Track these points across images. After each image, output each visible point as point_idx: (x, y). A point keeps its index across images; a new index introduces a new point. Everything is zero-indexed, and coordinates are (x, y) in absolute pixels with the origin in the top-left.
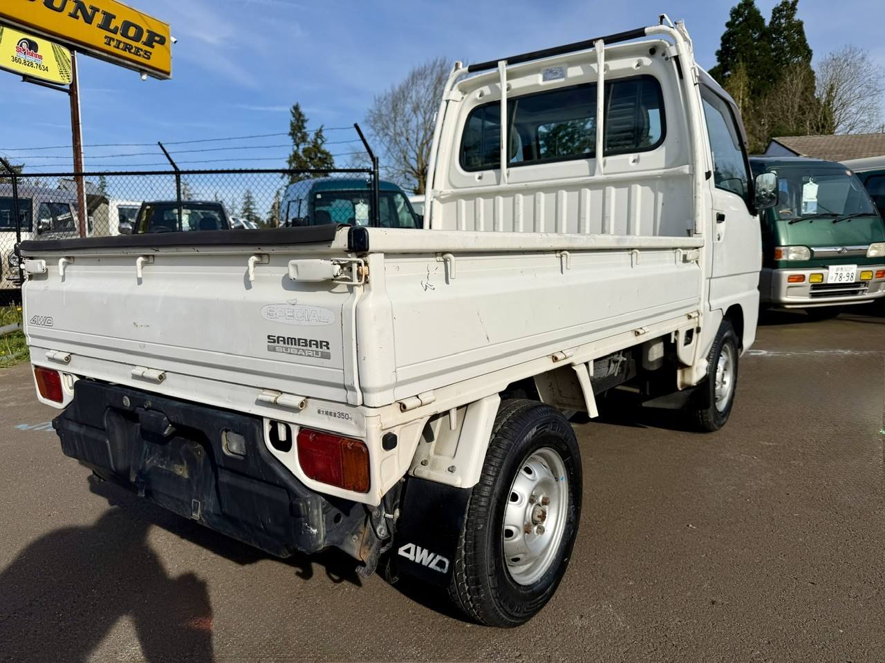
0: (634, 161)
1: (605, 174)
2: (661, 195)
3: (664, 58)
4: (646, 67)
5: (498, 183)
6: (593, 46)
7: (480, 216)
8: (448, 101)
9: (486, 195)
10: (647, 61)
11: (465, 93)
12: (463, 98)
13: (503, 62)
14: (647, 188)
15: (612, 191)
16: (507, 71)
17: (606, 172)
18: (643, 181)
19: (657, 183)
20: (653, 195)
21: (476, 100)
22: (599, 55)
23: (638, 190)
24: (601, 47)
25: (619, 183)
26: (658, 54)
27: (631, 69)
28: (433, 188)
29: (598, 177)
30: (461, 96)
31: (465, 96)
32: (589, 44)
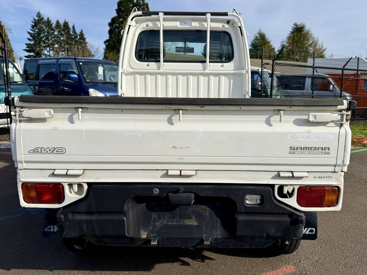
0: (221, 66)
1: (210, 70)
2: (232, 81)
3: (233, 26)
4: (226, 28)
5: (159, 69)
6: (205, 15)
7: (148, 83)
8: (130, 26)
9: (151, 74)
10: (226, 26)
11: (137, 23)
12: (136, 25)
13: (162, 13)
14: (226, 78)
15: (212, 78)
16: (163, 17)
17: (210, 69)
18: (225, 75)
19: (230, 76)
20: (228, 80)
21: (144, 28)
22: (208, 19)
23: (223, 78)
24: (209, 16)
25: (215, 75)
26: (230, 23)
27: (219, 28)
28: (122, 68)
29: (207, 71)
30: (135, 24)
31: (137, 25)
32: (204, 14)
